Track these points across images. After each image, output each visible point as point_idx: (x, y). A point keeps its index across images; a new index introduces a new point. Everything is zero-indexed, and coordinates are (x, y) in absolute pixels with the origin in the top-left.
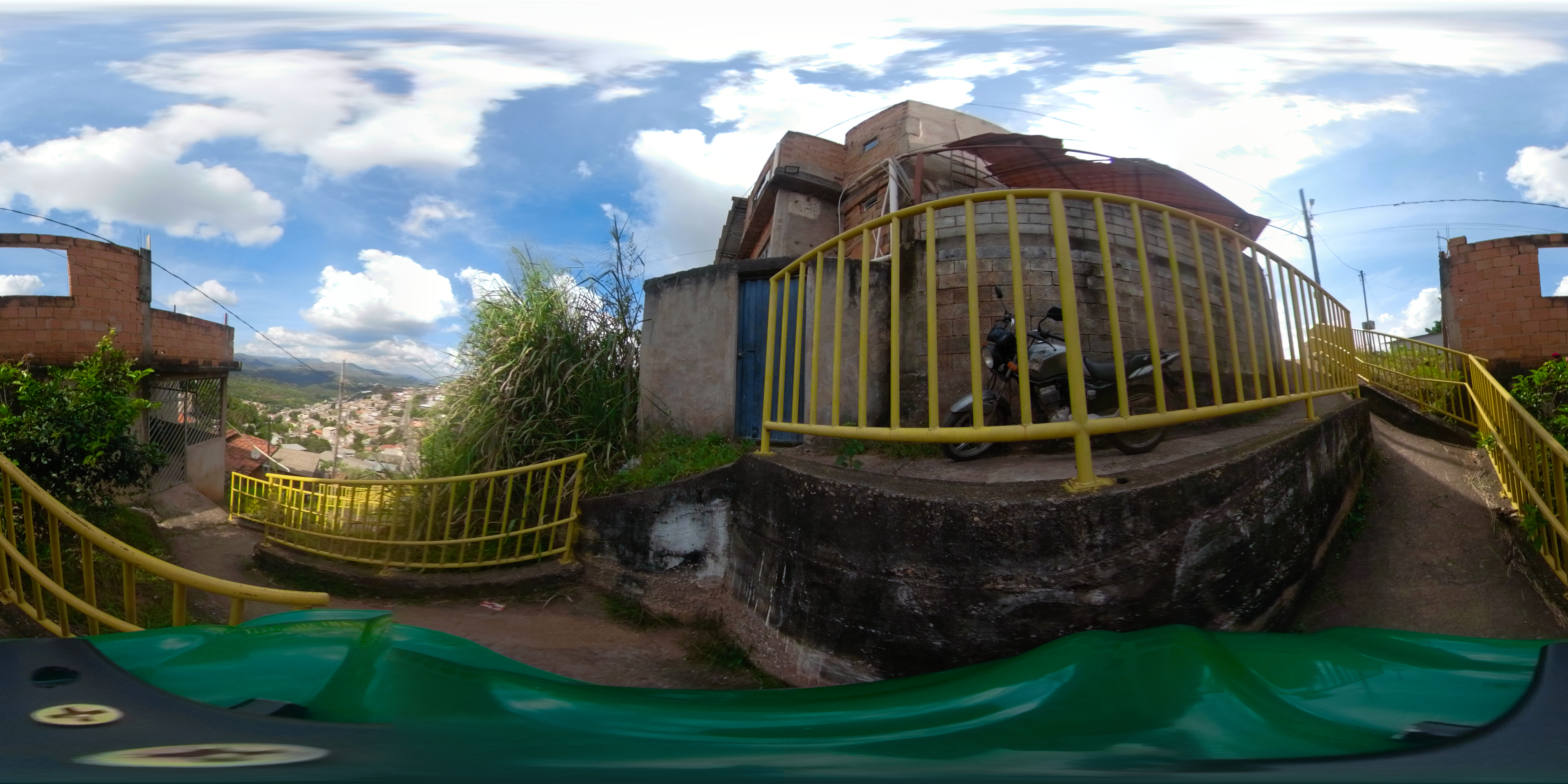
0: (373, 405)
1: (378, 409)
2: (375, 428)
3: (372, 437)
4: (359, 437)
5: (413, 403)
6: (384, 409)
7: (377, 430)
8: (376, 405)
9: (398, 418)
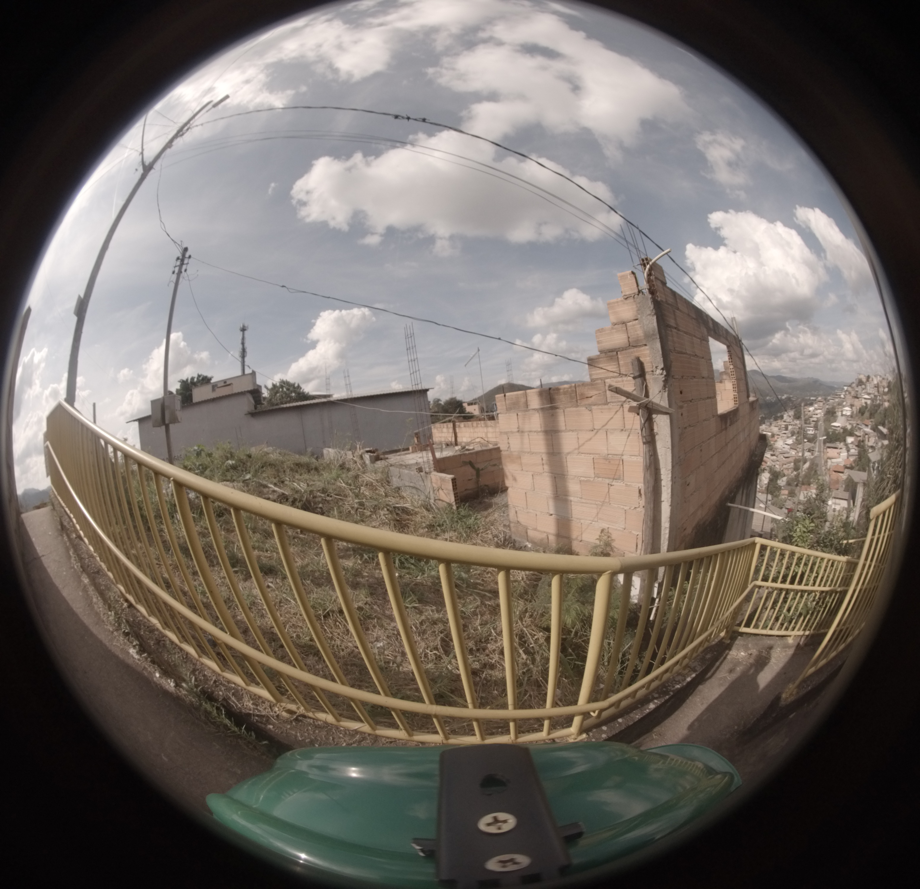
0: (786, 429)
1: (793, 434)
2: (790, 462)
3: (788, 475)
4: (775, 476)
5: (825, 421)
6: (798, 433)
7: (792, 464)
8: (790, 427)
9: (813, 445)
